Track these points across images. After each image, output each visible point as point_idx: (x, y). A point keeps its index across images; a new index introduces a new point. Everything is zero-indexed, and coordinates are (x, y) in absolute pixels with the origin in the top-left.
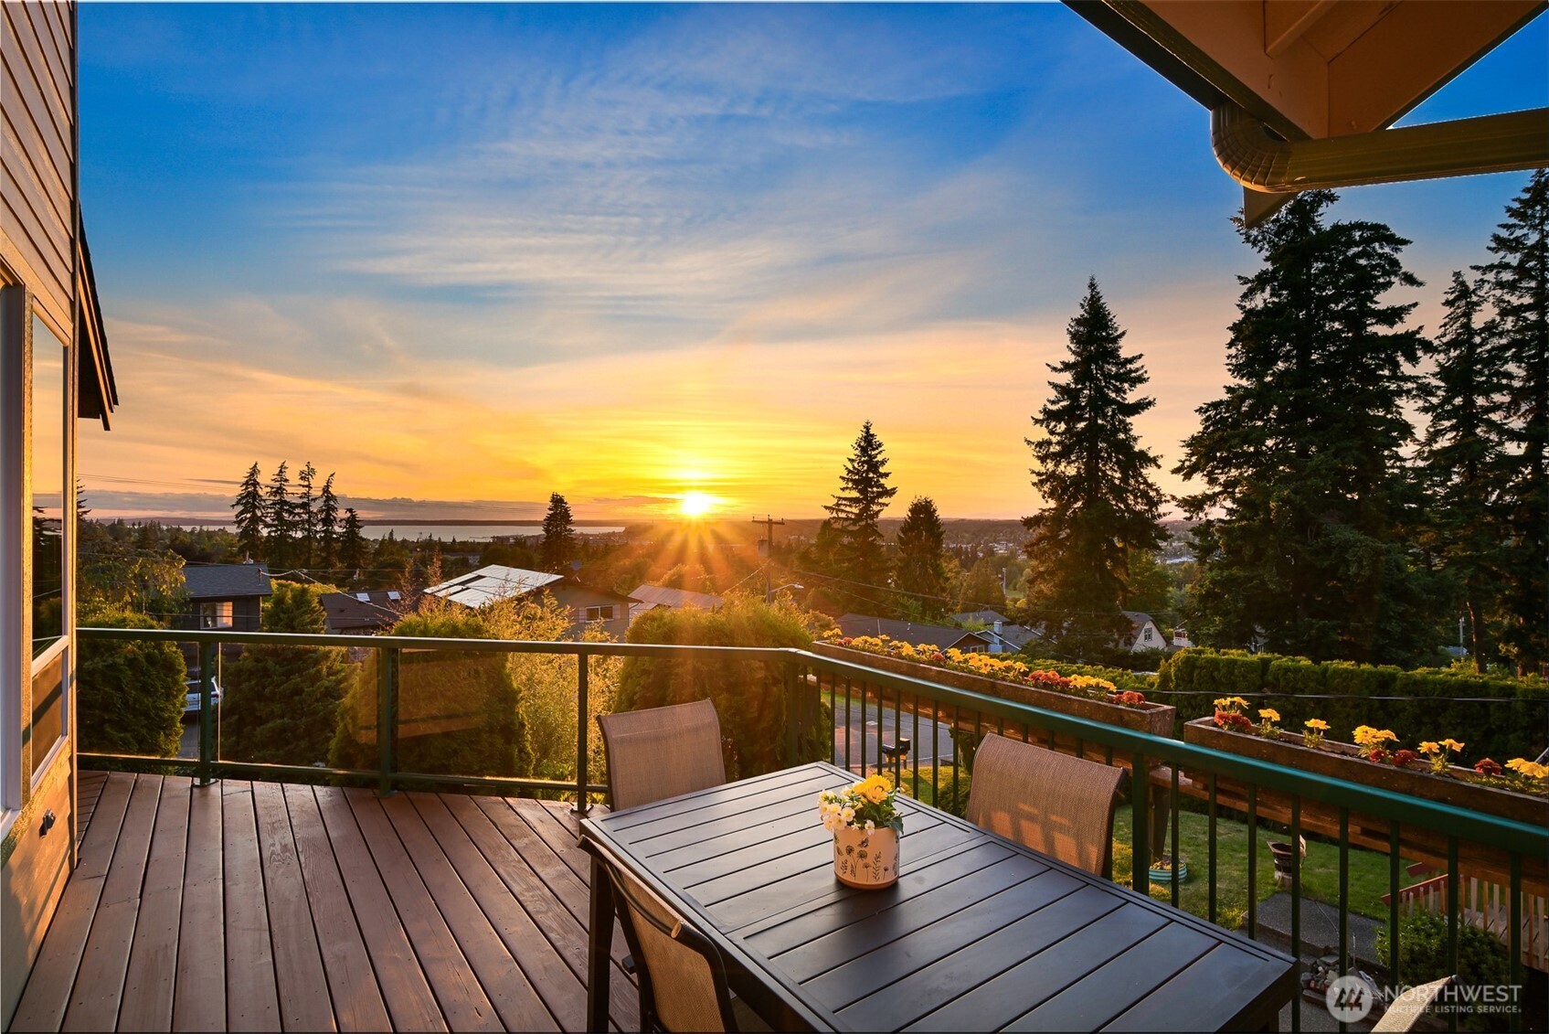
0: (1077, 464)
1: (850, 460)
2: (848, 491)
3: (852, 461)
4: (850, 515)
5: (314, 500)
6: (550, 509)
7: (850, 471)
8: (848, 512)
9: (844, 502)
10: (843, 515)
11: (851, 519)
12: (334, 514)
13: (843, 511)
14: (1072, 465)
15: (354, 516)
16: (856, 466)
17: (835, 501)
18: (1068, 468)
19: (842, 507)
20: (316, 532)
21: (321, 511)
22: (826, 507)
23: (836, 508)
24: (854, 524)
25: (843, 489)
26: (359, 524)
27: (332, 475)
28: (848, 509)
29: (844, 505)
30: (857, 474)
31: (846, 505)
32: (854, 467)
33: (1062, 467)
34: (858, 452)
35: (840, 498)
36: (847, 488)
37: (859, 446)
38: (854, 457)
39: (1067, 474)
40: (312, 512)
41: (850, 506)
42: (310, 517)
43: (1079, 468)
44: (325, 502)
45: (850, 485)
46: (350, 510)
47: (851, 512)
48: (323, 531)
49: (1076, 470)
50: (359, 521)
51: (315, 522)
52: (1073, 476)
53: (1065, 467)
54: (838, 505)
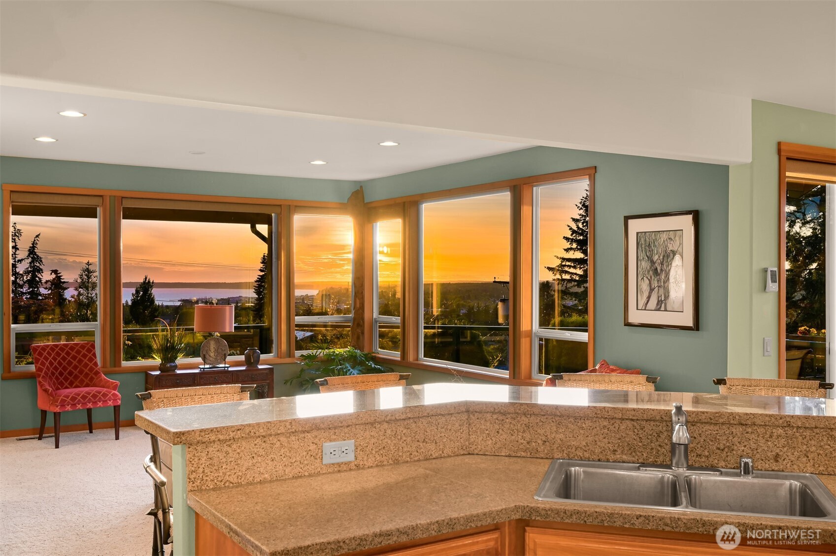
0: (812, 224)
1: (574, 220)
2: (572, 252)
3: (576, 221)
4: (574, 277)
5: (20, 261)
6: (261, 271)
7: (574, 232)
8: (572, 273)
9: (568, 263)
10: (567, 277)
11: (575, 281)
12: (39, 276)
13: (566, 272)
14: (808, 225)
15: (58, 278)
16: (581, 226)
17: (559, 262)
18: (803, 229)
19: (566, 269)
20: (23, 293)
21: (27, 272)
22: (550, 269)
23: (561, 269)
24: (579, 286)
25: (567, 250)
26: (64, 285)
27: (37, 236)
28: (572, 270)
29: (568, 266)
30: (581, 234)
31: (570, 266)
32: (578, 227)
33: (797, 228)
34: (582, 212)
35: (564, 259)
36: (571, 249)
37: (584, 205)
38: (578, 217)
39: (802, 234)
40: (18, 273)
41: (575, 267)
42: (16, 278)
43: (814, 229)
44: (30, 263)
45: (574, 246)
46: (55, 272)
47: (576, 274)
48: (29, 293)
49: (811, 230)
50: (64, 282)
51: (21, 283)
52: (809, 237)
53: (800, 228)
54: (562, 266)
